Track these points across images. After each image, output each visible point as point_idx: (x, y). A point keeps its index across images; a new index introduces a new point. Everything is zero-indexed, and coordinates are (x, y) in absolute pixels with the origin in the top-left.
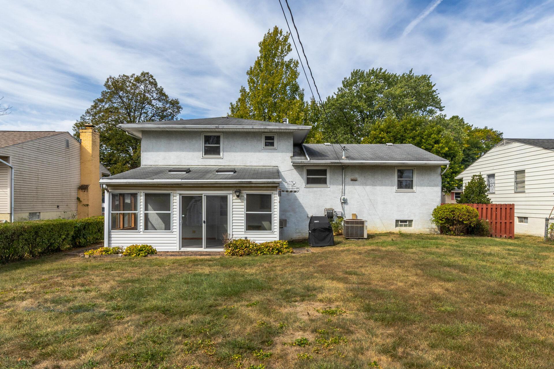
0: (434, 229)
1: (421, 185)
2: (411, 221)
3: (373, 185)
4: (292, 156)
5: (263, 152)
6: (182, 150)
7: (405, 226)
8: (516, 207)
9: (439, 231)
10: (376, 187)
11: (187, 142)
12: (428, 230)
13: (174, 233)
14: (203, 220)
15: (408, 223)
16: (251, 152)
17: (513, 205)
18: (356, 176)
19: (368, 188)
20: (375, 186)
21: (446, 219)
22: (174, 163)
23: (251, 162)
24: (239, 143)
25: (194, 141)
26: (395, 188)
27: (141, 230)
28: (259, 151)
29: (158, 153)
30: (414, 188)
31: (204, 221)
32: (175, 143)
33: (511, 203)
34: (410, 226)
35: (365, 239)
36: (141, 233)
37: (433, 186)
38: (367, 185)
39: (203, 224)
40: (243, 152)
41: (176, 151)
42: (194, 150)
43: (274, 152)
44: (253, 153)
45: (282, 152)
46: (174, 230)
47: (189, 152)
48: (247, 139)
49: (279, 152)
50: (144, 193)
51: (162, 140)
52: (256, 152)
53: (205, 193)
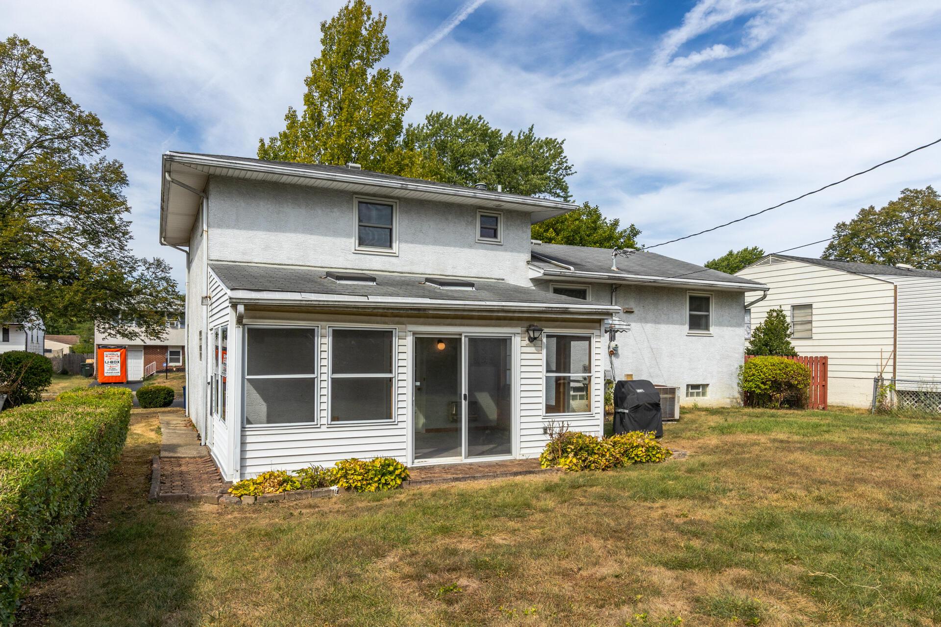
0: (736, 399)
1: (720, 324)
2: (705, 386)
3: (656, 322)
4: (530, 259)
5: (476, 248)
6: (310, 231)
7: (698, 394)
8: (830, 362)
9: (742, 403)
10: (659, 326)
11: (320, 212)
12: (728, 401)
13: (401, 425)
14: (463, 393)
15: (701, 390)
16: (455, 246)
17: (826, 358)
18: (632, 304)
19: (649, 327)
20: (659, 323)
21: (772, 381)
22: (289, 258)
23: (454, 268)
24: (430, 225)
25: (336, 213)
26: (687, 326)
27: (324, 421)
28: (471, 247)
29: (250, 233)
30: (711, 328)
31: (465, 395)
32: (293, 212)
33: (823, 355)
34: (704, 394)
35: (675, 420)
36: (324, 428)
37: (735, 326)
38: (647, 322)
39: (463, 401)
40: (437, 245)
41: (295, 230)
42: (336, 233)
43: (497, 250)
44: (457, 249)
45: (511, 251)
46: (401, 418)
47: (326, 235)
48: (447, 219)
49: (506, 250)
50: (331, 329)
51: (262, 203)
52: (464, 247)
53: (467, 332)
